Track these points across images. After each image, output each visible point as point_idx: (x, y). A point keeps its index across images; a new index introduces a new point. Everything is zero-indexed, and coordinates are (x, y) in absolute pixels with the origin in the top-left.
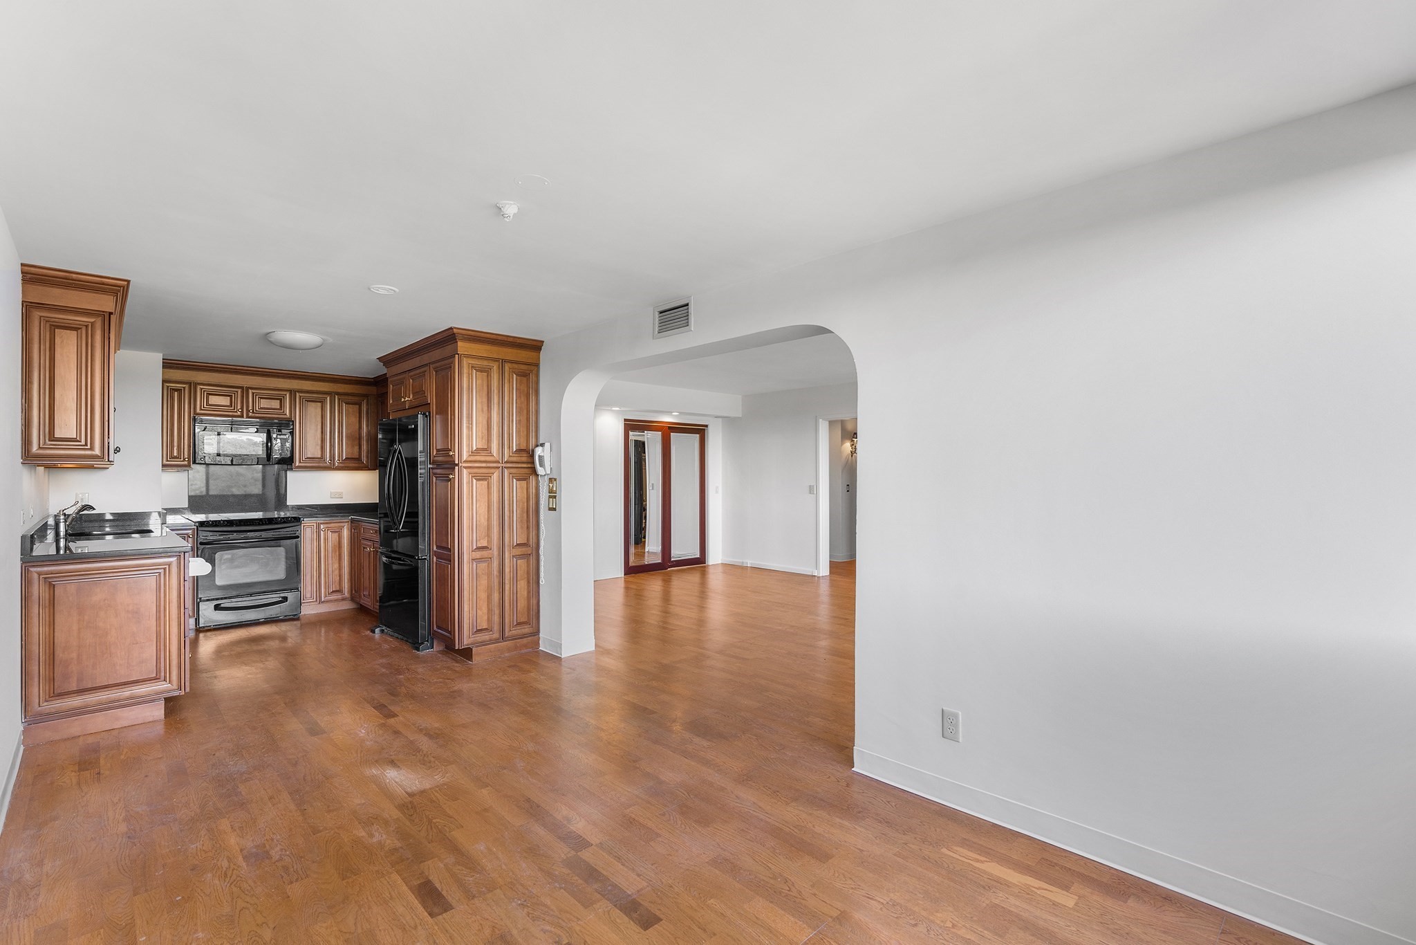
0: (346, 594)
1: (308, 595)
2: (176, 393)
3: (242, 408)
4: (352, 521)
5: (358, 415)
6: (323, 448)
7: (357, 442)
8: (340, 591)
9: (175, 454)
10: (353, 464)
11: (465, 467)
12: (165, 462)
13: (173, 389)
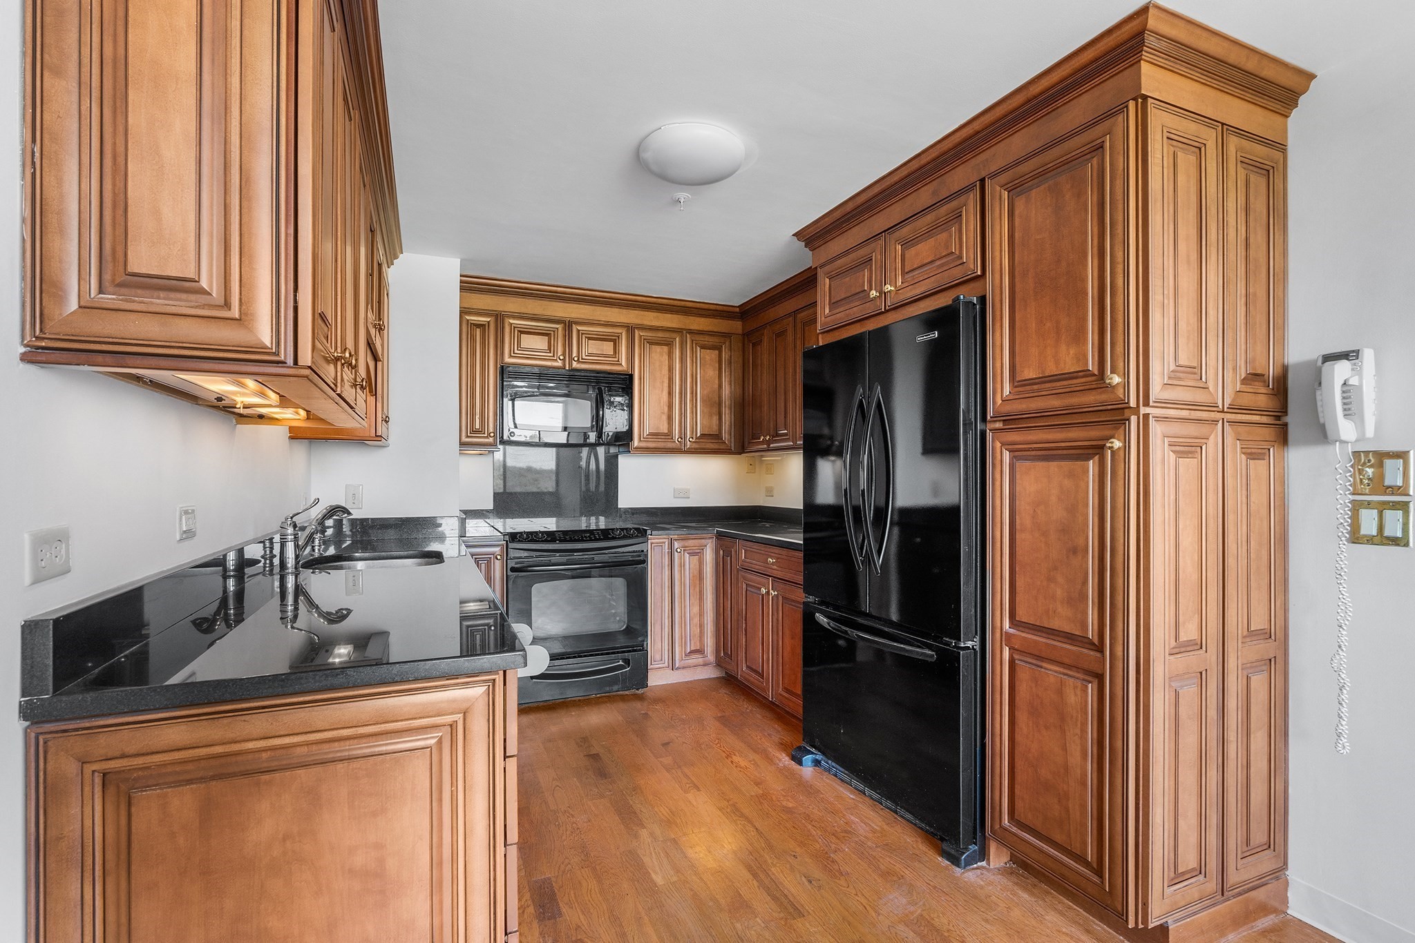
0: (711, 657)
1: (658, 657)
2: (478, 330)
3: (564, 354)
4: (720, 535)
5: (717, 365)
6: (670, 418)
7: (715, 410)
8: (700, 651)
9: (477, 427)
10: (709, 445)
11: (1158, 419)
12: (464, 439)
13: (474, 325)
